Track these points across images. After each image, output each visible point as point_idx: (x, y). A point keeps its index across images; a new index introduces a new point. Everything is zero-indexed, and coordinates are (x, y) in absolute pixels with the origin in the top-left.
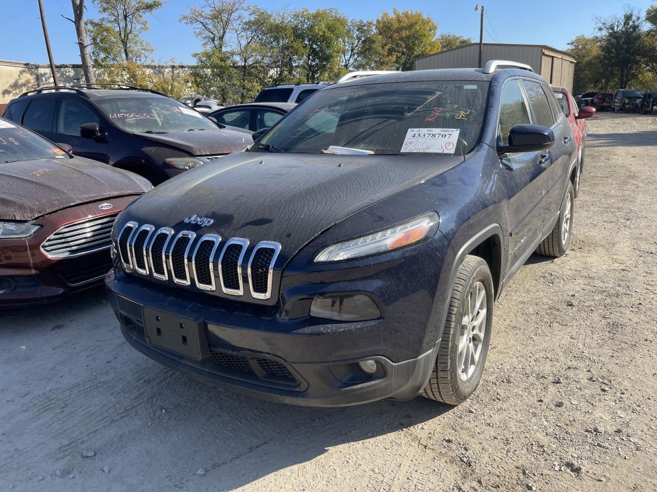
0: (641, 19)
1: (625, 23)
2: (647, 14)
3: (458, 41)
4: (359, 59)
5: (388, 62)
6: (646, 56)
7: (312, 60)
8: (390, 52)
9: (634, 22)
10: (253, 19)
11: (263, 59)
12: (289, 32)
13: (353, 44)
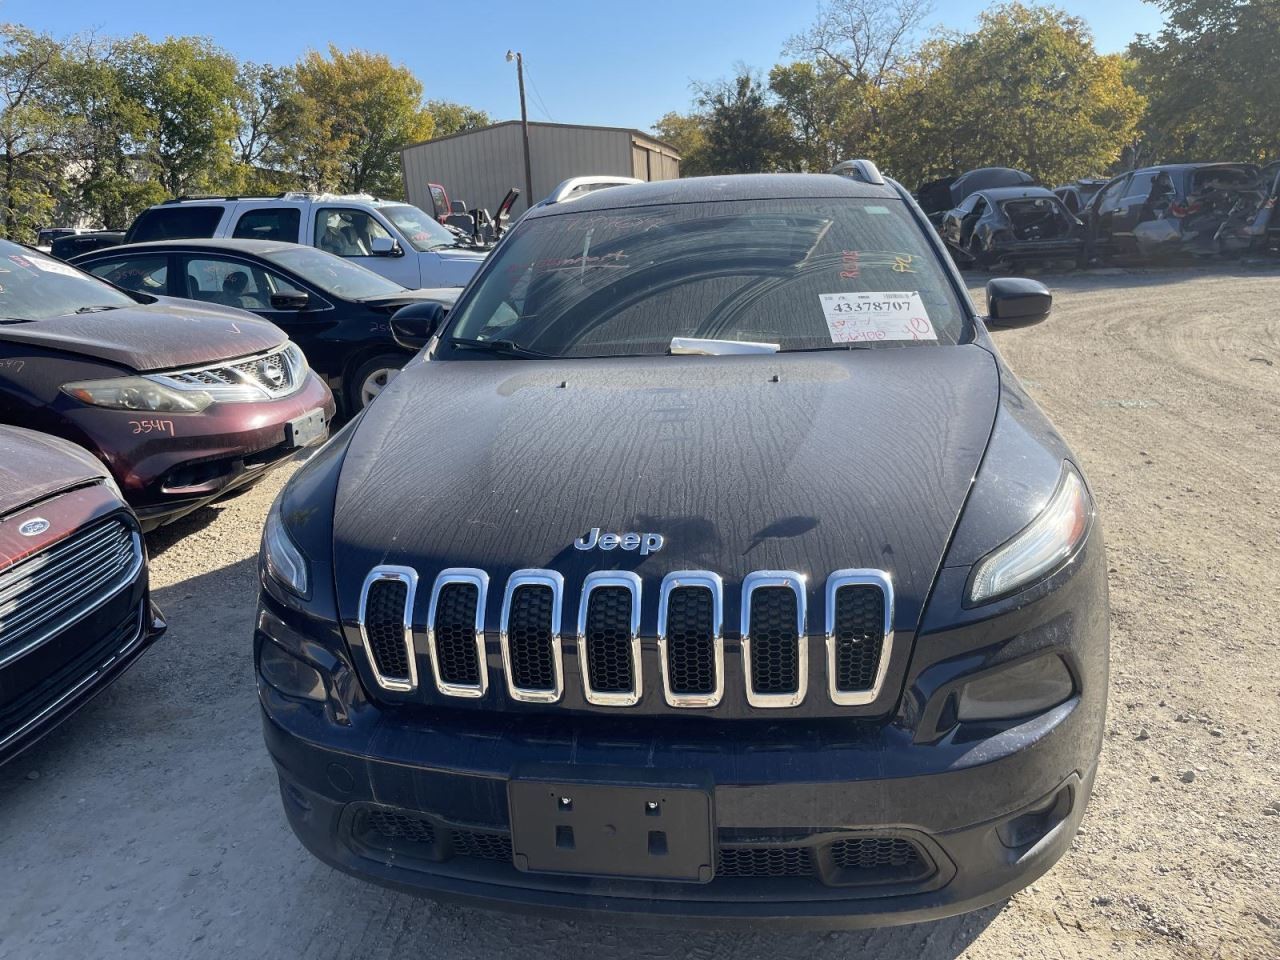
0: (762, 87)
1: (739, 93)
2: (772, 79)
3: (463, 115)
4: (272, 143)
5: (333, 153)
6: (778, 149)
7: (167, 145)
8: (337, 131)
9: (752, 91)
10: (15, 53)
11: (51, 139)
12: (108, 83)
13: (255, 113)
